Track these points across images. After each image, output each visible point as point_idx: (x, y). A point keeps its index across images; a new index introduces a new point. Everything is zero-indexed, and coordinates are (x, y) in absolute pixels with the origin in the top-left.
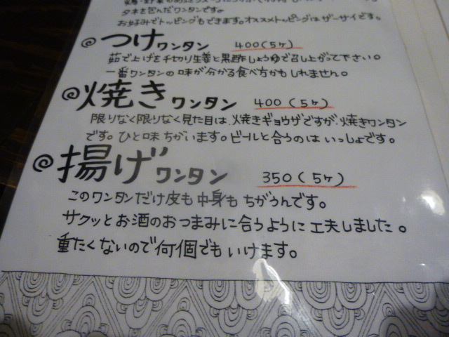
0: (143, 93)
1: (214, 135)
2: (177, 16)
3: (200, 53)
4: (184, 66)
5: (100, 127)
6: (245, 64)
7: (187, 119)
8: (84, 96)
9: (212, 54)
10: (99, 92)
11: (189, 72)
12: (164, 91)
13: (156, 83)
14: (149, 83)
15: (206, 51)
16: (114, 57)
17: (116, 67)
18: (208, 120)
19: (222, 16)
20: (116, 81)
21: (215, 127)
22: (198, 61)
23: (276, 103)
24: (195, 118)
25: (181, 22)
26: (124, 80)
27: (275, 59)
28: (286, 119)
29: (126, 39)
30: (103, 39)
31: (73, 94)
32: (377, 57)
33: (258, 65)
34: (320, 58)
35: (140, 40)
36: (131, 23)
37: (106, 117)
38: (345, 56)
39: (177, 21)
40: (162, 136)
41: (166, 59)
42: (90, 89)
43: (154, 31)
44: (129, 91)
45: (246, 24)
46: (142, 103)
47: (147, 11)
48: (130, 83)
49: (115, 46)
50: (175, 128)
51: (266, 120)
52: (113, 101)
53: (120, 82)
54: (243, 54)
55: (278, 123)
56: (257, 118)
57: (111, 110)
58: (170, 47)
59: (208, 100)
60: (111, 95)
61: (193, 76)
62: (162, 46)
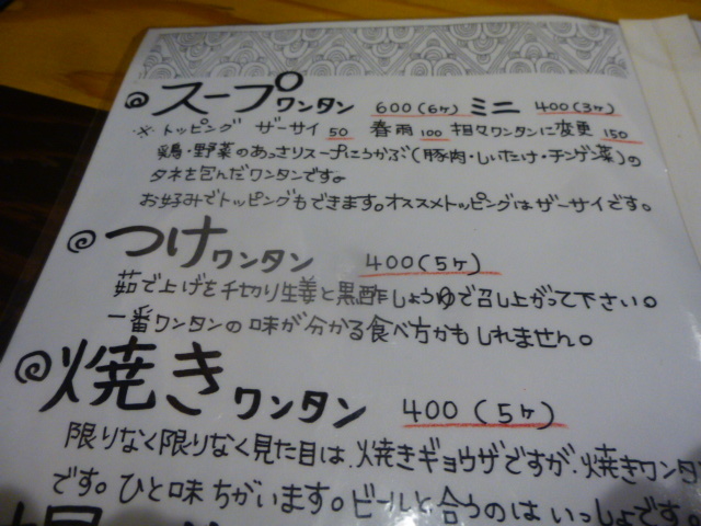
0: (178, 374)
1: (317, 490)
2: (253, 188)
3: (295, 279)
4: (260, 308)
5: (84, 459)
6: (385, 310)
7: (263, 445)
8: (59, 373)
9: (321, 282)
10: (89, 366)
11: (271, 325)
12: (219, 370)
13: (205, 349)
14: (191, 350)
15: (306, 273)
16: (127, 280)
17: (128, 305)
18: (307, 453)
19: (341, 190)
20: (125, 341)
21: (321, 472)
22: (290, 299)
23: (445, 411)
24: (279, 444)
25: (262, 201)
26: (142, 339)
27: (445, 298)
28: (468, 457)
29: (151, 238)
30: (110, 235)
31: (37, 366)
32: (650, 302)
33: (411, 313)
34: (535, 298)
35: (180, 240)
36: (166, 200)
37: (98, 432)
38: (585, 295)
39: (253, 200)
40: (208, 492)
41: (228, 290)
42: (72, 357)
43: (208, 220)
44: (150, 366)
45: (388, 210)
46: (172, 400)
47: (197, 175)
48: (152, 347)
49: (130, 254)
50: (238, 469)
51: (427, 458)
52: (116, 391)
53: (133, 345)
54: (382, 283)
55: (451, 464)
56: (406, 451)
57: (109, 416)
58: (237, 260)
59: (308, 398)
60: (113, 375)
61: (279, 333)
62: (222, 258)
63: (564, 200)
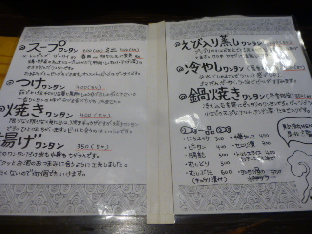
0: (34, 110)
1: (61, 129)
2: (52, 71)
3: (61, 91)
4: (52, 97)
5: (14, 125)
6: (79, 97)
7: (51, 122)
8: (7, 110)
9: (66, 92)
10: (14, 108)
11: (55, 100)
12: (43, 109)
13: (40, 105)
14: (37, 105)
15: (63, 90)
16: (22, 92)
17: (22, 96)
18: (60, 123)
19: (72, 72)
20: (22, 104)
21: (62, 126)
22: (59, 95)
23: (89, 115)
24: (55, 121)
25: (54, 74)
26: (26, 103)
27: (92, 94)
28: (91, 123)
29: (28, 82)
30: (17, 82)
31: (2, 109)
32: (134, 94)
33: (85, 97)
34: (111, 94)
35: (34, 83)
36: (31, 74)
37: (17, 120)
38: (121, 93)
39: (52, 74)
40: (40, 129)
41: (45, 93)
42: (10, 107)
43: (41, 78)
44: (28, 108)
45: (83, 76)
46: (33, 114)
47: (38, 68)
48: (28, 105)
49: (22, 86)
50: (45, 126)
51: (84, 123)
52: (20, 113)
53: (24, 104)
54: (79, 92)
55: (88, 124)
56: (80, 122)
57: (19, 117)
58: (48, 87)
59: (61, 114)
60: (19, 110)
61: (56, 102)
62: (44, 87)
63: (122, 73)
